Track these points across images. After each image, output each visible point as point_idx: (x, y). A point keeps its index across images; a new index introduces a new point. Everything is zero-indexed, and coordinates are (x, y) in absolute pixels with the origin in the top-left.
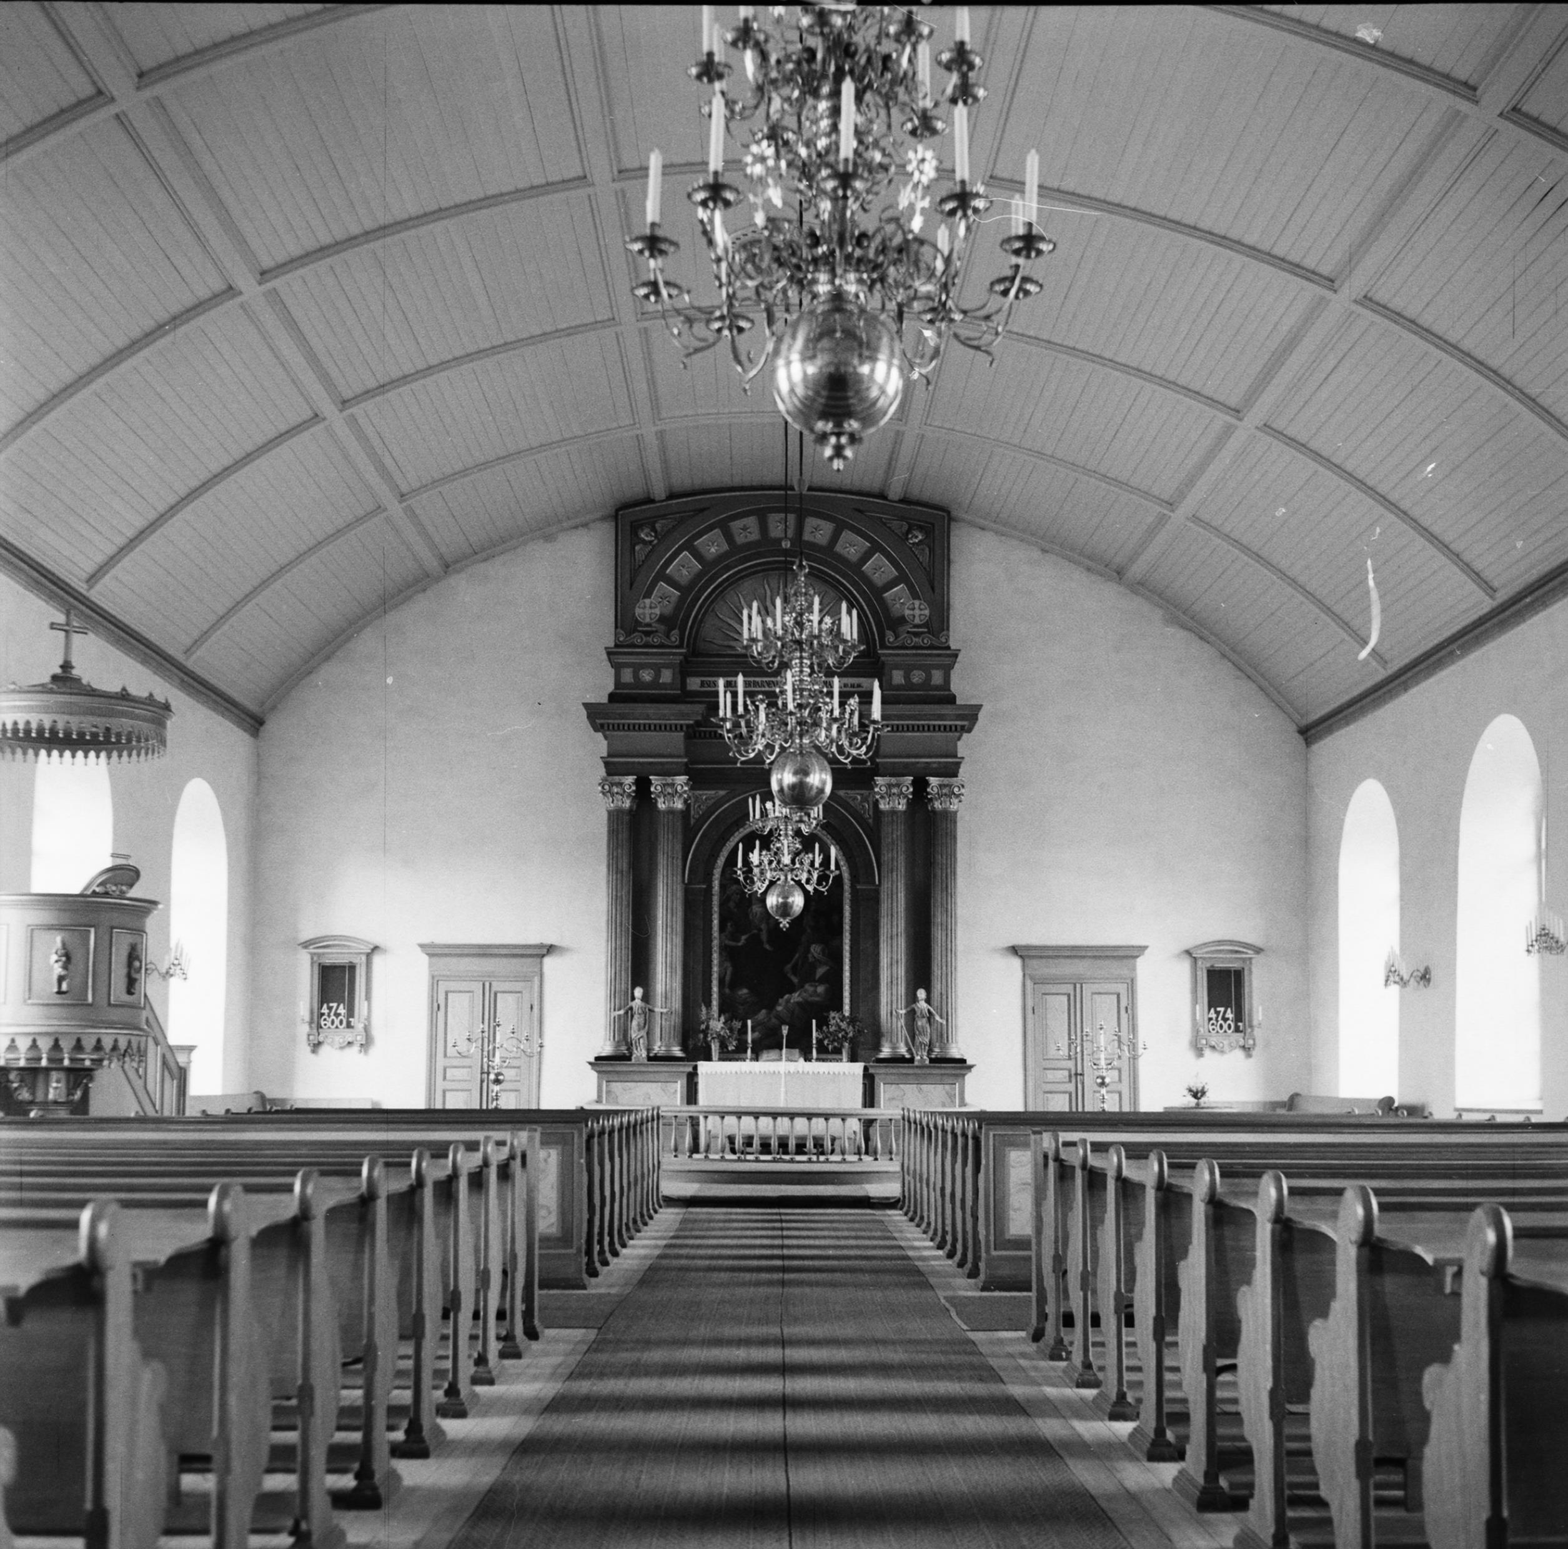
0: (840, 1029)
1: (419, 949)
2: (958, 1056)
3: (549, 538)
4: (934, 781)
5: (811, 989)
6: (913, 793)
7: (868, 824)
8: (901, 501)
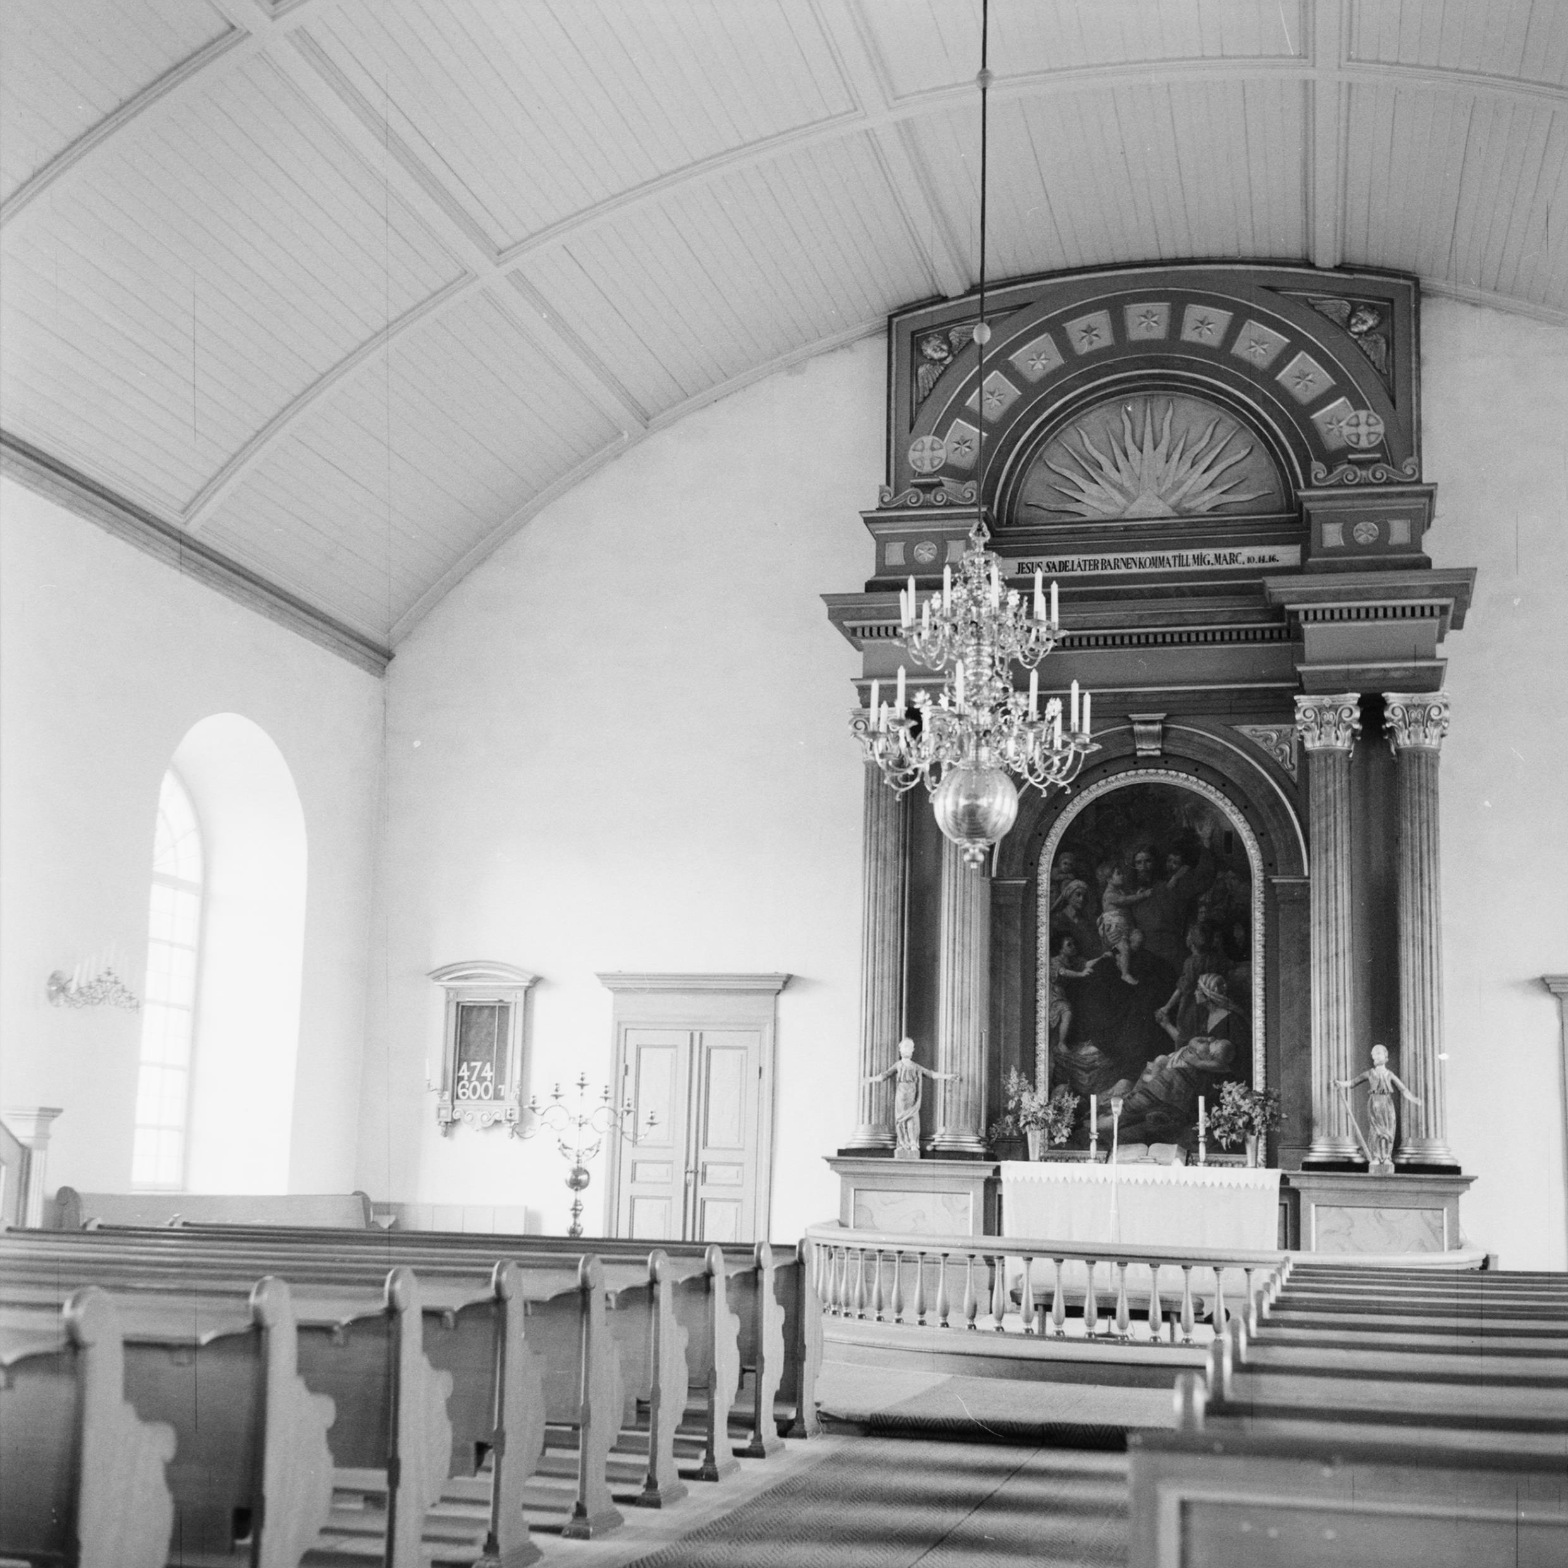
0: (1239, 1112)
1: (598, 981)
2: (1446, 1161)
3: (794, 368)
4: (1395, 699)
5: (1200, 1047)
6: (1360, 721)
7: (1290, 778)
8: (1339, 268)
